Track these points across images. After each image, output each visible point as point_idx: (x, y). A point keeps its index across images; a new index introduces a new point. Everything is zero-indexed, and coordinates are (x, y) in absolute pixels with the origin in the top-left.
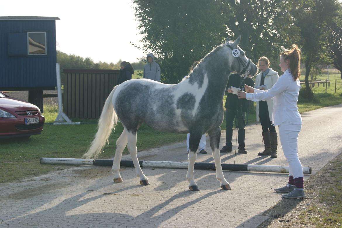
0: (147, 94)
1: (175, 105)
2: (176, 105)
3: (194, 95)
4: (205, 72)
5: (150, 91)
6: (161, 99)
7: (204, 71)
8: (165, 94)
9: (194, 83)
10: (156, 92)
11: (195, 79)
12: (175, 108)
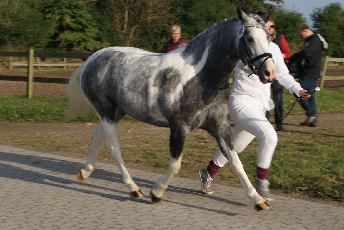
0: (120, 62)
1: (151, 81)
2: (153, 80)
3: (180, 73)
4: (209, 44)
5: (124, 59)
6: (136, 71)
7: (208, 42)
8: (144, 64)
9: (189, 55)
10: (133, 61)
11: (193, 50)
12: (151, 84)
